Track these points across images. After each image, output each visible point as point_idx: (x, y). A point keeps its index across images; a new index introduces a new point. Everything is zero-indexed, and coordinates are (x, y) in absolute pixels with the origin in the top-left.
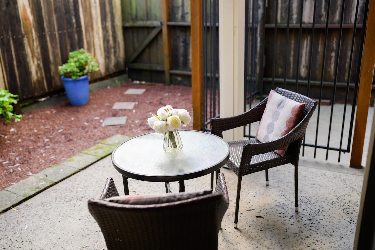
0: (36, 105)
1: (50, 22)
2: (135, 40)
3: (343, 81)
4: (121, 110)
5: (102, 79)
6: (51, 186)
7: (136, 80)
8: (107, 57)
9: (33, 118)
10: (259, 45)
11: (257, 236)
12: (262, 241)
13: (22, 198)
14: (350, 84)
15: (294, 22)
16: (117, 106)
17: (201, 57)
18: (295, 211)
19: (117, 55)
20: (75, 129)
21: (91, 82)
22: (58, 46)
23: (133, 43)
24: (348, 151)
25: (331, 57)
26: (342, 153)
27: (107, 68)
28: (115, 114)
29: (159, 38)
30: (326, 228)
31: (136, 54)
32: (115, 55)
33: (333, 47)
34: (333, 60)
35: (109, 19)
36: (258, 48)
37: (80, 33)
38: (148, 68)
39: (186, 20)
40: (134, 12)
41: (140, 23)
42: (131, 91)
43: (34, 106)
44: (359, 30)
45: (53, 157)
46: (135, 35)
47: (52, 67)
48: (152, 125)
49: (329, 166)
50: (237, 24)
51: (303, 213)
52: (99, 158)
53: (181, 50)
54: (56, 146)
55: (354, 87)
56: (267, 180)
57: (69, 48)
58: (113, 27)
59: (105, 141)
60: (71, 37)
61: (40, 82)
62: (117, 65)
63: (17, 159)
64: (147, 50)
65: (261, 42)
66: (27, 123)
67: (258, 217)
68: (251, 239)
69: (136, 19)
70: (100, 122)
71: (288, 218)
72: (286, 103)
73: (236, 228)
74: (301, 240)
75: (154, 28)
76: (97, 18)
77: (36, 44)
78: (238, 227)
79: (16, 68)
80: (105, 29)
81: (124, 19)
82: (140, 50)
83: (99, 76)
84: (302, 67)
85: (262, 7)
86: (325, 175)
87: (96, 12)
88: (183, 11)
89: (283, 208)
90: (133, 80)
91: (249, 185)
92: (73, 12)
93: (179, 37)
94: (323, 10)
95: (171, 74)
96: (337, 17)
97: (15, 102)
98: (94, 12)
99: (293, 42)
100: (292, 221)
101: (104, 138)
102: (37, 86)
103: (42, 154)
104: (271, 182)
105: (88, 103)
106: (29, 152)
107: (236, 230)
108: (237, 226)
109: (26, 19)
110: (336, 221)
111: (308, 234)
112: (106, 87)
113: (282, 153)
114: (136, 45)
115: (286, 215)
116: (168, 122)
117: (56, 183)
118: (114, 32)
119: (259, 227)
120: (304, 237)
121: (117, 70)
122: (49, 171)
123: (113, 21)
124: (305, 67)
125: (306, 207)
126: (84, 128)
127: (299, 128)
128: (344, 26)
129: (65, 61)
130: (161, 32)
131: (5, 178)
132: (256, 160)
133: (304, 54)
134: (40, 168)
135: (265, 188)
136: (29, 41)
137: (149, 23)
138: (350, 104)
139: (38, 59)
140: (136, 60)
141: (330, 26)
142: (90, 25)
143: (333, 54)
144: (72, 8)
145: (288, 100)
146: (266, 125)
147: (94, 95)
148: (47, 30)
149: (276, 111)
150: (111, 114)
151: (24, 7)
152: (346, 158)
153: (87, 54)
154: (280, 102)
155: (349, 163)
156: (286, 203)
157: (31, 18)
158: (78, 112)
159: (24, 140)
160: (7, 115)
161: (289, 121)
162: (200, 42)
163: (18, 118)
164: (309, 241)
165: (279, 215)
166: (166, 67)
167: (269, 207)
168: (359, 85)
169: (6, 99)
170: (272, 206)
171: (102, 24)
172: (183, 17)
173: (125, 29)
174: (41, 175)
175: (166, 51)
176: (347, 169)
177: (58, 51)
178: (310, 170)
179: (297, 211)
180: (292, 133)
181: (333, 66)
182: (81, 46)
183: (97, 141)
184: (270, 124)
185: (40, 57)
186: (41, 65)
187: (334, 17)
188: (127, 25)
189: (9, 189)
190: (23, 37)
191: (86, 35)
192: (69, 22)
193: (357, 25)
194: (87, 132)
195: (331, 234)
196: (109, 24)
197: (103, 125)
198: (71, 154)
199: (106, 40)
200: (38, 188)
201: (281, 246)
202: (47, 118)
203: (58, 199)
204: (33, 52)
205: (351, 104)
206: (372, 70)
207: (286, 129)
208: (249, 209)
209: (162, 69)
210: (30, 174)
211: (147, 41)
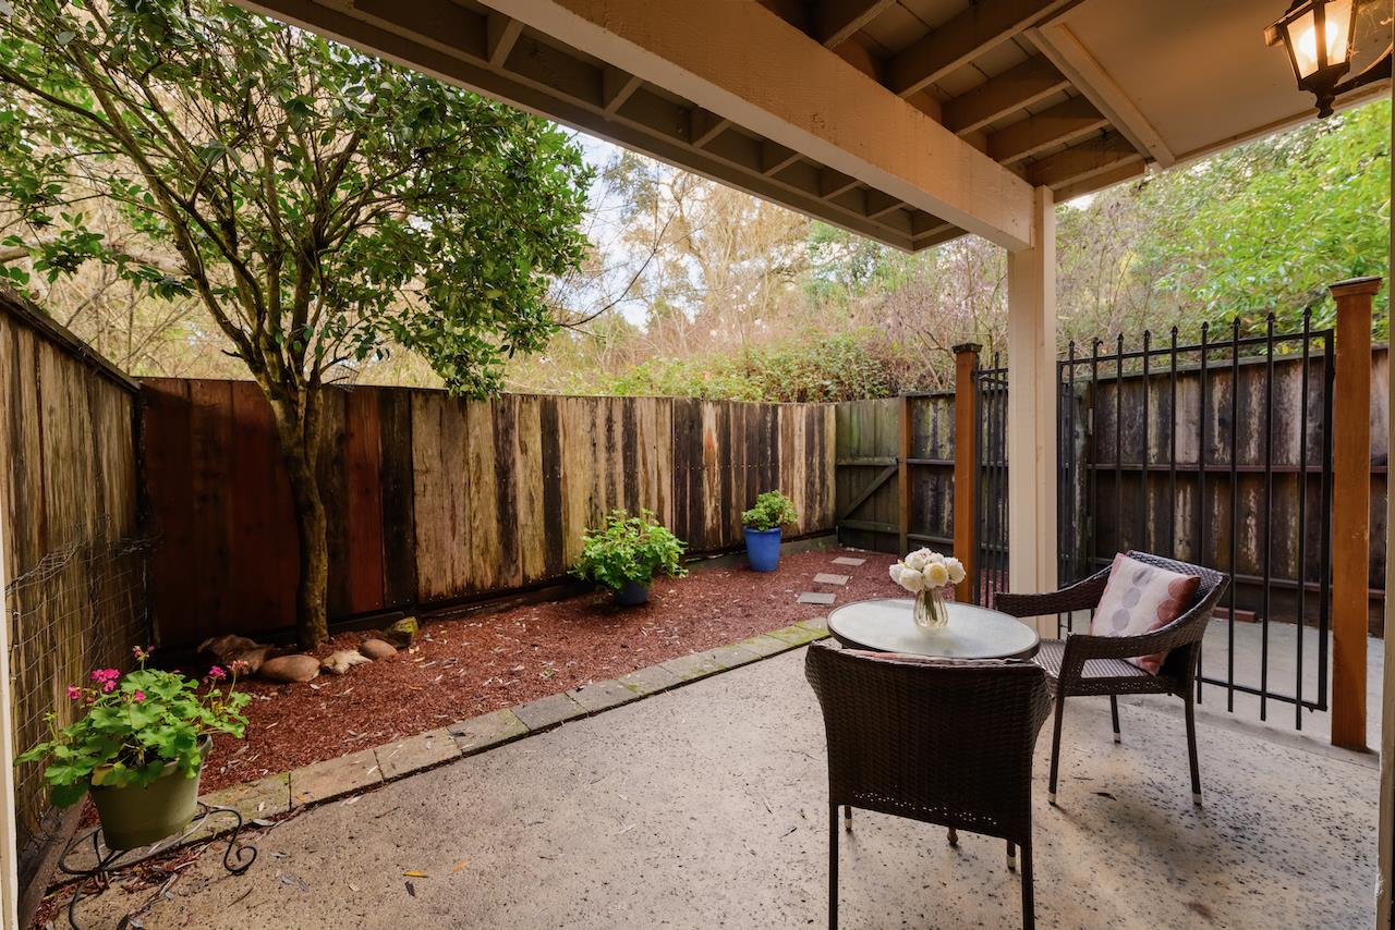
0: (705, 563)
1: (738, 452)
2: (854, 484)
3: (1285, 575)
4: (825, 584)
5: (798, 538)
6: (720, 672)
7: (851, 546)
8: (809, 507)
9: (700, 580)
10: (1078, 498)
11: (1103, 829)
12: (1116, 841)
13: (681, 680)
14: (1305, 584)
15: (1153, 461)
16: (820, 578)
17: (971, 502)
18: (1192, 802)
19: (824, 505)
20: (757, 602)
21: (783, 541)
22: (745, 484)
23: (850, 489)
24: (1322, 706)
25: (1247, 526)
26: (1305, 710)
27: (808, 522)
28: (817, 589)
29: (892, 483)
30: (1286, 856)
31: (853, 506)
32: (820, 506)
33: (1250, 507)
34: (1252, 532)
35: (817, 453)
36: (1077, 504)
37: (775, 469)
38: (872, 528)
39: (940, 456)
40: (855, 445)
41: (863, 461)
42: (840, 560)
43: (702, 565)
44: (1314, 476)
45: (723, 634)
46: (854, 478)
47: (733, 512)
48: (898, 576)
49: (1272, 733)
50: (1042, 443)
51: (1214, 810)
52: (792, 645)
53: (930, 502)
54: (729, 620)
55: (1319, 590)
56: (1117, 729)
57: (758, 488)
58: (822, 464)
59: (800, 624)
60: (762, 474)
61: (714, 531)
62: (822, 520)
63: (676, 629)
64: (872, 499)
65: (1081, 494)
66: (692, 586)
67: (1099, 794)
68: (1091, 833)
69: (858, 454)
70: (793, 597)
71: (1176, 814)
72: (1154, 575)
73: (1053, 804)
74: (1215, 863)
75: (885, 467)
76: (800, 450)
77: (717, 479)
78: (1057, 803)
79: (688, 509)
80: (809, 466)
81: (838, 454)
82: (860, 500)
83: (795, 534)
84: (1177, 542)
85: (1082, 435)
86: (1264, 749)
87: (800, 443)
88: (935, 442)
89: (1162, 791)
90: (845, 546)
91: (1074, 734)
92: (769, 441)
93: (926, 482)
94: (1217, 440)
95: (909, 539)
96: (1252, 452)
97: (682, 553)
98: (797, 442)
99: (1152, 495)
100: (1187, 820)
101: (799, 620)
102: (710, 536)
103: (709, 628)
104: (1125, 736)
105: (777, 569)
106: (693, 623)
107: (1053, 808)
108: (1054, 799)
109: (710, 446)
110: (1312, 848)
111: (1236, 855)
112: (803, 551)
113: (1153, 668)
114: (855, 494)
115: (1171, 805)
116: (925, 572)
117: (728, 670)
118: (823, 472)
119: (1107, 815)
120: (1222, 859)
121: (823, 528)
122: (719, 651)
123: (822, 456)
124: (1184, 543)
125: (1222, 802)
126: (770, 601)
127: (1188, 619)
128: (1273, 468)
129: (751, 505)
130: (897, 472)
131: (658, 650)
132: (1093, 669)
133: (1179, 519)
134: (706, 646)
135: (1114, 746)
136: (709, 475)
137: (877, 460)
138: (1311, 623)
139: (717, 500)
140: (851, 516)
141: (1239, 468)
142: (790, 460)
143: (1251, 521)
144: (768, 435)
145: (1157, 569)
146: (1111, 614)
147: (784, 559)
148: (733, 462)
149: (1131, 590)
150: (810, 587)
151: (710, 430)
152: (1320, 725)
153: (781, 497)
154: (1139, 573)
155: (1329, 737)
156: (1168, 783)
157: (716, 446)
158: (761, 579)
159: (686, 606)
160: (671, 567)
161: (1164, 607)
162: (971, 478)
163: (684, 573)
164: (1238, 870)
165: (1153, 802)
166: (902, 528)
167: (1127, 781)
168: (1330, 586)
169: (673, 544)
170: (1134, 782)
171: (807, 460)
172: (934, 452)
173: (839, 469)
174: (707, 654)
175: (903, 502)
176: (1324, 747)
177: (744, 492)
178: (1220, 731)
179: (1198, 805)
180: (1174, 628)
181: (1253, 545)
182: (774, 487)
183: (789, 623)
184: (1119, 612)
185: (720, 497)
186: (720, 508)
187: (1244, 452)
188: (843, 462)
189: (664, 665)
190: (703, 469)
191: (783, 473)
192: (763, 454)
193: (1307, 467)
194: (775, 608)
195: (1302, 871)
196: (816, 460)
197: (799, 601)
198: (750, 633)
199: (810, 483)
200: (702, 671)
201: (1166, 863)
202: (718, 582)
203: (730, 692)
204: (711, 490)
205: (1315, 626)
206: (1363, 535)
207: (1158, 621)
208: (1079, 776)
209: (894, 531)
210: (692, 651)
211: (872, 487)
